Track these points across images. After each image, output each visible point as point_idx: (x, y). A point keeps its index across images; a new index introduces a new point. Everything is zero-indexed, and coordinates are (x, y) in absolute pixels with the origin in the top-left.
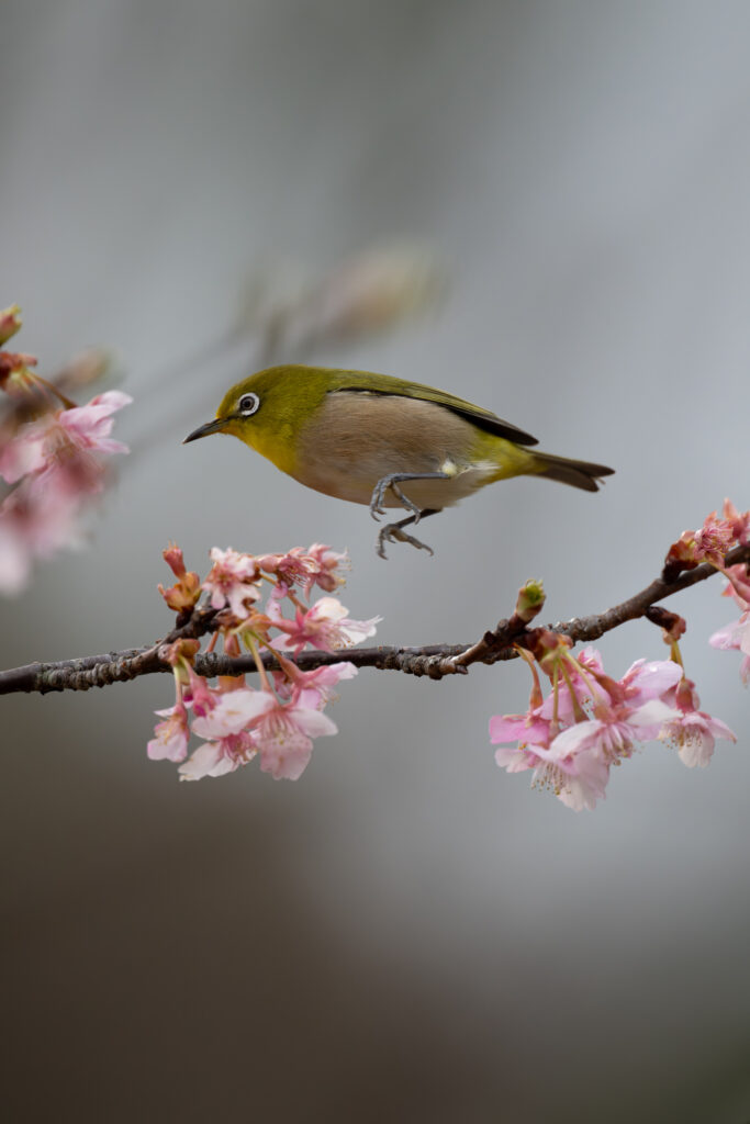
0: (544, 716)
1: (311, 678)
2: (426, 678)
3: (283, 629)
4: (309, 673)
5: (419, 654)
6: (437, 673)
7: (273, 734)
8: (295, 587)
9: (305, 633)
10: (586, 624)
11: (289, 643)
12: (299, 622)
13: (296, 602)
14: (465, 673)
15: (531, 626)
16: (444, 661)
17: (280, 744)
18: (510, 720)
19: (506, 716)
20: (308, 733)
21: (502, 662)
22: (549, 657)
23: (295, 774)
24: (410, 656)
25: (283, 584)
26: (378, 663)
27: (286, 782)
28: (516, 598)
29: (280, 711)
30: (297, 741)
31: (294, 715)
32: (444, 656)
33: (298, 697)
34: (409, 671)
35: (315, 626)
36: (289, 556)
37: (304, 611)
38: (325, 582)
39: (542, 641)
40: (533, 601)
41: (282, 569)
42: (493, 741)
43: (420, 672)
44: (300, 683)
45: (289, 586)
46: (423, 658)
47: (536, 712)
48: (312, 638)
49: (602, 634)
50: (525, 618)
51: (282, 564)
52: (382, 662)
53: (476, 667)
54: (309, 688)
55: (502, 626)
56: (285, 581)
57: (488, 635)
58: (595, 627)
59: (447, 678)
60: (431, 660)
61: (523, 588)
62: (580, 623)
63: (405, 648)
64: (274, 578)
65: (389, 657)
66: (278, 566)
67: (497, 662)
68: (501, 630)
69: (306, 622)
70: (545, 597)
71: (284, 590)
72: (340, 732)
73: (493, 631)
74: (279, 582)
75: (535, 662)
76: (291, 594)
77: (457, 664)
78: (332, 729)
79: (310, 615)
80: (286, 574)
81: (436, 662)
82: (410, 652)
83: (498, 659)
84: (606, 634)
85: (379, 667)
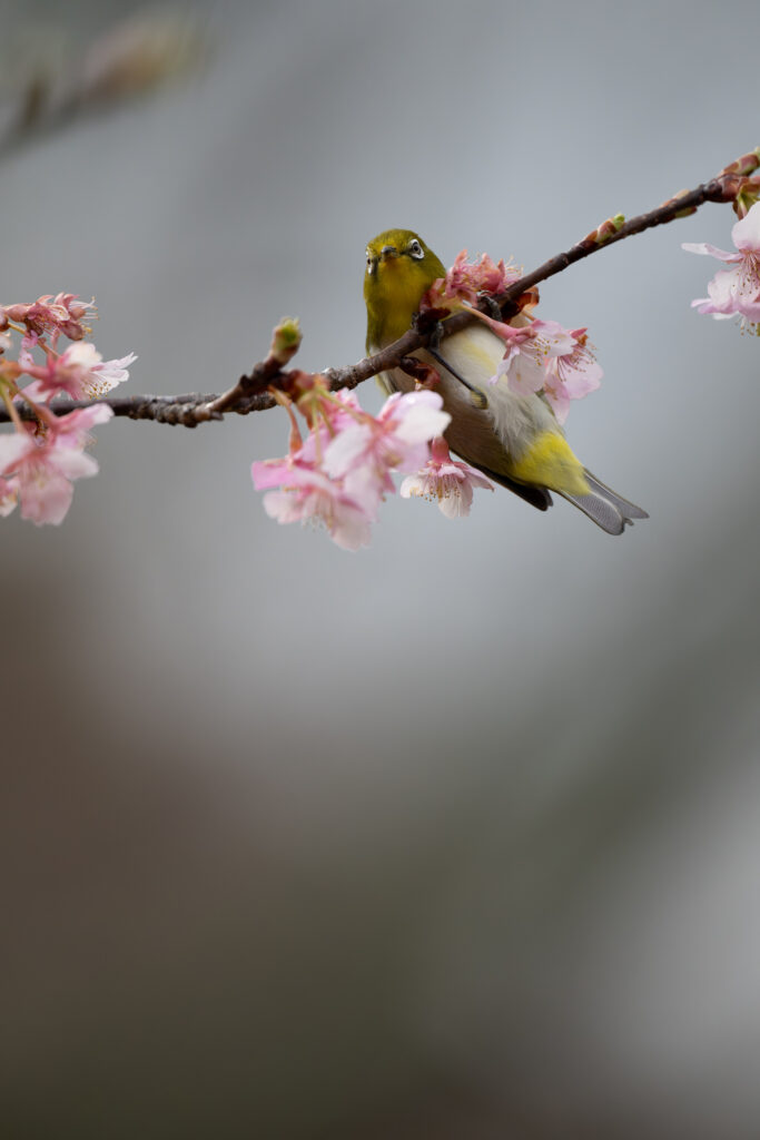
0: (306, 459)
1: (67, 422)
2: (180, 427)
3: (35, 375)
4: (64, 418)
5: (173, 403)
6: (192, 421)
7: (32, 478)
8: (44, 335)
9: (58, 379)
10: (340, 374)
11: (41, 390)
12: (51, 368)
13: (46, 349)
14: (220, 419)
15: (288, 369)
16: (198, 409)
17: (39, 489)
18: (271, 466)
19: (267, 461)
20: (67, 475)
21: (256, 412)
22: (306, 398)
23: (57, 518)
24: (163, 405)
25: (32, 332)
26: (131, 413)
27: (49, 528)
28: (273, 340)
29: (38, 455)
30: (57, 485)
31: (53, 458)
32: (198, 404)
33: (54, 441)
34: (163, 420)
35: (67, 372)
36: (38, 304)
37: (55, 357)
38: (73, 331)
39: (299, 383)
40: (290, 343)
41: (30, 318)
42: (257, 487)
43: (174, 420)
44: (55, 429)
45: (39, 335)
46: (177, 406)
47: (297, 456)
48: (64, 383)
49: (356, 384)
50: (281, 359)
51: (31, 313)
52: (135, 411)
53: (231, 417)
54: (65, 433)
55: (258, 368)
56: (35, 330)
57: (244, 380)
58: (350, 377)
59: (202, 426)
60: (185, 408)
61: (278, 328)
62: (335, 374)
63: (159, 398)
64: (23, 327)
65: (142, 406)
66: (26, 315)
67: (251, 413)
68: (257, 373)
69: (58, 368)
70: (300, 338)
71: (34, 340)
72: (101, 471)
73: (250, 374)
74: (29, 331)
75: (294, 407)
76: (41, 342)
77: (212, 410)
78: (91, 468)
79: (62, 361)
80: (34, 323)
81: (190, 410)
82: (163, 401)
83: (252, 409)
84: (360, 385)
85: (133, 417)
